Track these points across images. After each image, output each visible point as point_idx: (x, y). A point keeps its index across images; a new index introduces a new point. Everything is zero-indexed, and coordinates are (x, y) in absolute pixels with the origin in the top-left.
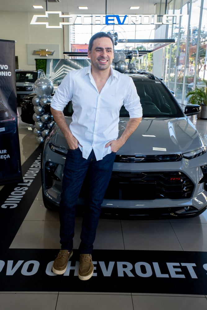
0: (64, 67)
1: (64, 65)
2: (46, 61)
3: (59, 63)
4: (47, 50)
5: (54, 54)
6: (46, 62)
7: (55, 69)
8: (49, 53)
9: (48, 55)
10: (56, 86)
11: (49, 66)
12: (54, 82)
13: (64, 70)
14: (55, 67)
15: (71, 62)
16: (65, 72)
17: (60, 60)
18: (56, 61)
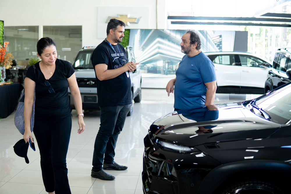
0: (159, 42)
1: (158, 39)
2: (129, 32)
3: (150, 37)
4: (129, 16)
5: (140, 22)
6: (129, 35)
7: (144, 46)
8: (133, 21)
9: (130, 23)
10: (144, 73)
11: (134, 41)
12: (141, 66)
13: (159, 48)
14: (144, 42)
15: (170, 34)
16: (160, 51)
17: (153, 31)
18: (145, 32)
